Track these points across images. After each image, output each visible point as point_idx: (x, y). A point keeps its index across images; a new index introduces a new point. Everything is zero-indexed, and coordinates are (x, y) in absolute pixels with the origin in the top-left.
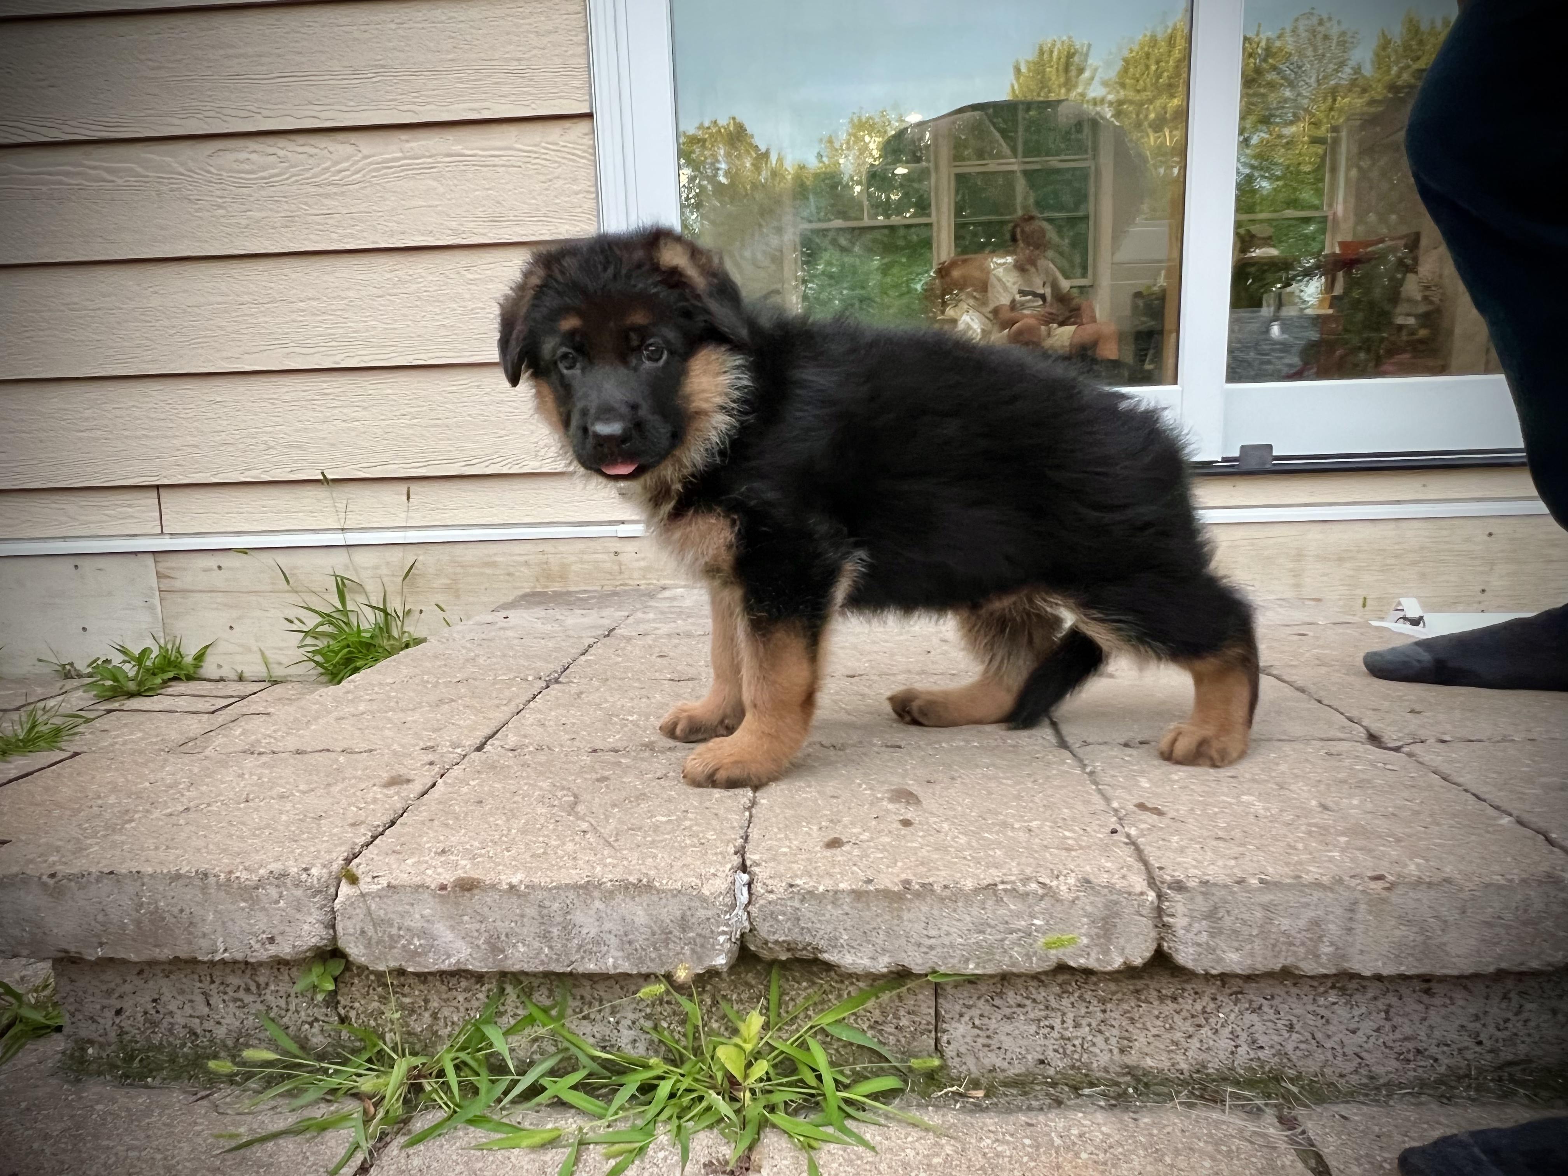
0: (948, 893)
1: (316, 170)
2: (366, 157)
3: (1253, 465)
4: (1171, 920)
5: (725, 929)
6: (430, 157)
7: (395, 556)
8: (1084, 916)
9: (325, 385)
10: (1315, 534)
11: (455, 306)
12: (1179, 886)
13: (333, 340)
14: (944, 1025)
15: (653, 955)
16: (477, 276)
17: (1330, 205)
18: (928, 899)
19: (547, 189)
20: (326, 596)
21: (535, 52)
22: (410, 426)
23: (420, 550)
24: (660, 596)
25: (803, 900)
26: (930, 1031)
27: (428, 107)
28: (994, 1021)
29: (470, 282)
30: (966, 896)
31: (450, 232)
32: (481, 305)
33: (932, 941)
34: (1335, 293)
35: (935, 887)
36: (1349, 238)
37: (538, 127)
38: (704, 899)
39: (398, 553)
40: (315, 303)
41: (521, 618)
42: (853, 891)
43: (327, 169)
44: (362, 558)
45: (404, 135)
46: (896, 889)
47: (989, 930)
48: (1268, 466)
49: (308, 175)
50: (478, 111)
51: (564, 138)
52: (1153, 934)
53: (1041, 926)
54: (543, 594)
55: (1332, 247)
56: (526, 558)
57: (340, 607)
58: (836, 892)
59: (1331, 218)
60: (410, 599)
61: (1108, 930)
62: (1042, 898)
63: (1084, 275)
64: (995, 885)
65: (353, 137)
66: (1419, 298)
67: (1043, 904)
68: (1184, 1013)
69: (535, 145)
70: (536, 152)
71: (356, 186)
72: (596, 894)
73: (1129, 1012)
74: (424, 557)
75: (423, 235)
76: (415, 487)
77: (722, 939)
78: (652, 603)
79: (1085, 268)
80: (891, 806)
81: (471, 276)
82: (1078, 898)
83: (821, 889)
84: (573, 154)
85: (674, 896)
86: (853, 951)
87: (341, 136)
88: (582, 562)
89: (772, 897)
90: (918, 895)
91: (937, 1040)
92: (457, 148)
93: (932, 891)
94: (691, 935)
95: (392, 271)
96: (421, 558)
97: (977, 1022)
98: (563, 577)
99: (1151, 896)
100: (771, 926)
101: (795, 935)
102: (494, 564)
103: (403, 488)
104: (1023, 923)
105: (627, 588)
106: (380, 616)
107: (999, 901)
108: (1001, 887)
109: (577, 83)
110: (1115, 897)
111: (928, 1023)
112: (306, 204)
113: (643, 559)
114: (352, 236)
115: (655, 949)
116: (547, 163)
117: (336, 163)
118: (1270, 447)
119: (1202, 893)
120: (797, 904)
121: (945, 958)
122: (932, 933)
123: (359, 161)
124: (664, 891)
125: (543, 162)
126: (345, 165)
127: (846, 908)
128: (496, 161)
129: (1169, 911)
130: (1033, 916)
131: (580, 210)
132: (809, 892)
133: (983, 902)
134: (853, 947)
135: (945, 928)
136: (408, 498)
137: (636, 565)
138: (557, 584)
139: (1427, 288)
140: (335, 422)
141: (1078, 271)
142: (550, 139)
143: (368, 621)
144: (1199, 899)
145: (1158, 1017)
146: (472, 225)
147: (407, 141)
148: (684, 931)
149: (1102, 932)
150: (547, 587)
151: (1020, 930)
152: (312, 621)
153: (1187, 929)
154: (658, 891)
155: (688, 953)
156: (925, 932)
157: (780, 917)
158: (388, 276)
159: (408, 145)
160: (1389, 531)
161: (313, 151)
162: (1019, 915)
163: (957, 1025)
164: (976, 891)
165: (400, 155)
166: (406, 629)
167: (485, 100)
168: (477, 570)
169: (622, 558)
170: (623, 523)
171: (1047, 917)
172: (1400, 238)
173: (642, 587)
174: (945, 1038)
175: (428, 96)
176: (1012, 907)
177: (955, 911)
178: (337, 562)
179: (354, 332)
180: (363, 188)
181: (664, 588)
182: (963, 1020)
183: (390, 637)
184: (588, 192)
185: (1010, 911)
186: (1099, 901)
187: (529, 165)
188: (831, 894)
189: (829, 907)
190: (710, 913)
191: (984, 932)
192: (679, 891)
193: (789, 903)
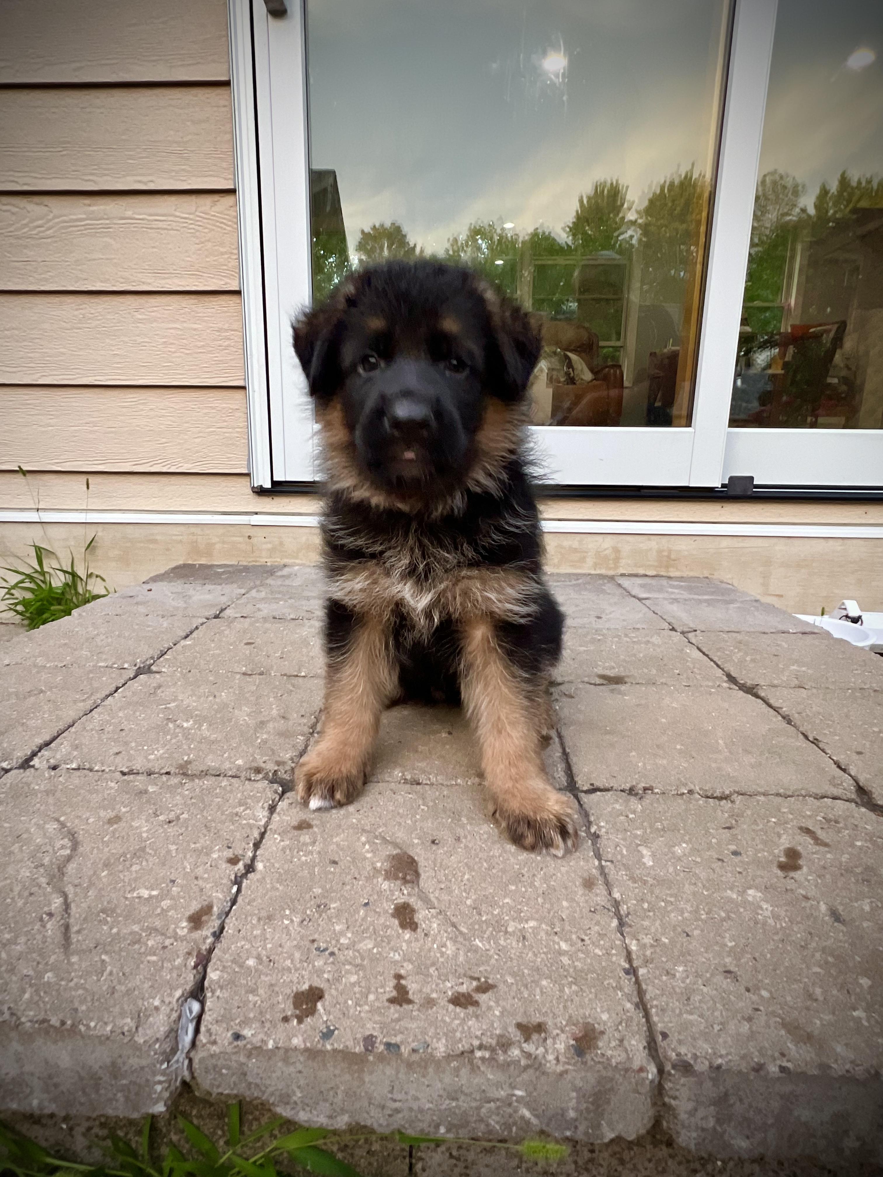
0: (415, 1057)
1: (18, 225)
2: (55, 217)
3: (738, 491)
4: (673, 1102)
5: (162, 1078)
6: (107, 219)
7: (80, 531)
8: (573, 1091)
9: (26, 397)
10: (780, 547)
11: (126, 339)
12: (685, 1068)
13: (31, 362)
14: (419, 1154)
15: (83, 1100)
16: (144, 317)
17: (786, 299)
18: (394, 1063)
19: (199, 250)
20: (28, 561)
21: (190, 137)
22: (91, 432)
23: (100, 528)
24: (280, 573)
25: (249, 1056)
26: (404, 1157)
27: (105, 178)
28: (472, 1153)
29: (140, 321)
30: (438, 1063)
31: (122, 280)
32: (147, 340)
33: (397, 1105)
34: (786, 359)
35: (403, 1049)
36: (797, 322)
37: (193, 199)
38: (137, 1048)
39: (80, 530)
40: (16, 332)
41: (163, 589)
42: (307, 1050)
43: (26, 225)
44: (52, 531)
45: (87, 201)
46: (357, 1050)
47: (463, 1098)
48: (749, 493)
49: (11, 229)
50: (145, 183)
51: (213, 209)
52: (651, 1113)
53: (522, 1097)
54: (192, 566)
55: (786, 328)
56: (180, 538)
57: (38, 568)
58: (287, 1050)
59: (786, 308)
60: (91, 565)
61: (598, 1106)
62: (527, 1067)
63: (618, 339)
64: (472, 1052)
65: (46, 200)
66: (842, 365)
67: (525, 1076)
68: (679, 1158)
69: (190, 214)
70: (191, 219)
71: (49, 240)
72: (13, 1034)
73: (619, 1153)
74: (101, 532)
75: (102, 282)
76: (92, 479)
77: (159, 1088)
78: (270, 581)
79: (618, 334)
80: (385, 885)
81: (140, 317)
82: (566, 1072)
83: (271, 1045)
84: (222, 223)
85: (101, 1043)
86: (308, 1109)
87: (37, 199)
88: (224, 542)
89: (214, 1049)
90: (381, 1058)
91: (411, 1167)
92: (129, 213)
93: (399, 1055)
94: (124, 1082)
95: (77, 310)
96: (100, 534)
97: (455, 1153)
98: (209, 554)
99: (652, 1072)
100: (215, 1079)
101: (242, 1089)
102: (155, 541)
103: (83, 478)
104: (502, 1093)
105: (257, 564)
106: (69, 578)
107: (474, 1069)
108: (478, 1054)
109: (224, 165)
110: (610, 1074)
111: (403, 1150)
112: (9, 252)
113: (270, 543)
114: (46, 280)
115: (84, 1092)
116: (200, 228)
117: (33, 221)
118: (752, 478)
119: (711, 1079)
120: (242, 1059)
121: (413, 1121)
122: (399, 1097)
123: (51, 220)
124: (89, 1037)
125: (197, 227)
126: (40, 222)
127: (300, 1067)
128: (160, 225)
129: (671, 1093)
130: (513, 1087)
131: (225, 267)
132: (256, 1048)
133: (457, 1070)
134: (308, 1105)
135: (412, 1092)
136: (88, 488)
137: (264, 546)
138: (204, 559)
139: (848, 359)
140: (34, 427)
141: (614, 336)
142: (203, 209)
143: (58, 581)
144: (708, 1084)
145: (650, 1161)
146: (140, 275)
147: (90, 205)
148: (115, 1078)
149: (591, 1107)
150: (195, 560)
151: (498, 1100)
152: (14, 579)
153: (692, 1113)
154: (83, 1037)
155: (122, 1099)
156: (390, 1096)
157: (224, 1071)
158: (76, 313)
159: (92, 208)
160: (838, 546)
161: (15, 210)
162: (499, 1085)
163: (434, 1154)
164: (449, 1057)
165: (84, 216)
166: (88, 588)
167: (150, 175)
168: (142, 545)
169: (254, 540)
170: (256, 513)
171: (531, 1088)
172: (833, 323)
173: (268, 564)
174: (419, 1166)
175: (106, 169)
176: (491, 1077)
177: (424, 1076)
178: (35, 535)
179: (48, 356)
180: (56, 242)
181: (285, 566)
182: (440, 1150)
183: (77, 593)
184: (232, 253)
185: (488, 1079)
186: (592, 1077)
187: (185, 229)
188: (282, 1052)
189: (280, 1064)
190: (144, 1062)
191: (457, 1099)
192: (108, 1038)
193: (234, 1057)
